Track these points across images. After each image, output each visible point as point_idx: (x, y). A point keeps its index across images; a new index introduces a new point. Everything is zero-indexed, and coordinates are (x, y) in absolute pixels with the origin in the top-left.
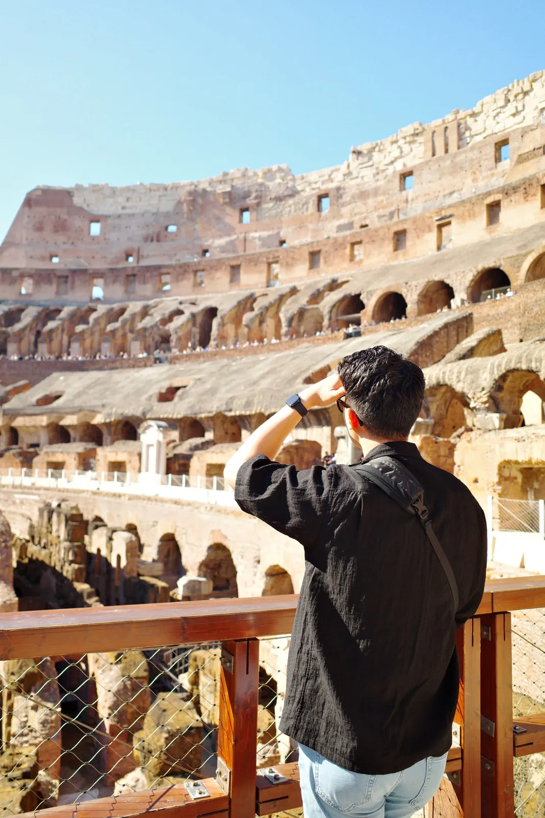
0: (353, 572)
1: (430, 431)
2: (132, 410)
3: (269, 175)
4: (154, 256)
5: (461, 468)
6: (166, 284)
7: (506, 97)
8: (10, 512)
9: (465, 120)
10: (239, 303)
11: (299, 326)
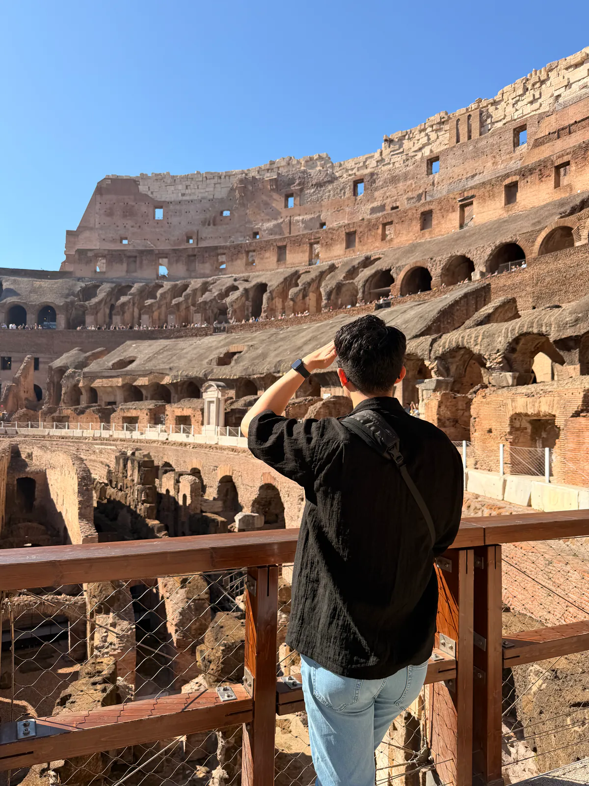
0: (338, 509)
1: (449, 388)
2: (196, 372)
3: (311, 163)
4: (211, 238)
5: (477, 420)
6: (222, 263)
7: (524, 86)
8: (90, 460)
9: (487, 108)
10: (285, 279)
11: (337, 299)
